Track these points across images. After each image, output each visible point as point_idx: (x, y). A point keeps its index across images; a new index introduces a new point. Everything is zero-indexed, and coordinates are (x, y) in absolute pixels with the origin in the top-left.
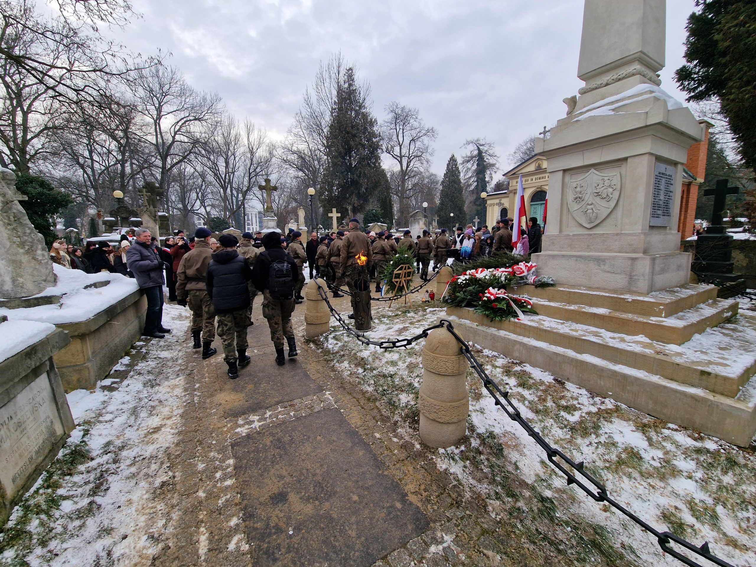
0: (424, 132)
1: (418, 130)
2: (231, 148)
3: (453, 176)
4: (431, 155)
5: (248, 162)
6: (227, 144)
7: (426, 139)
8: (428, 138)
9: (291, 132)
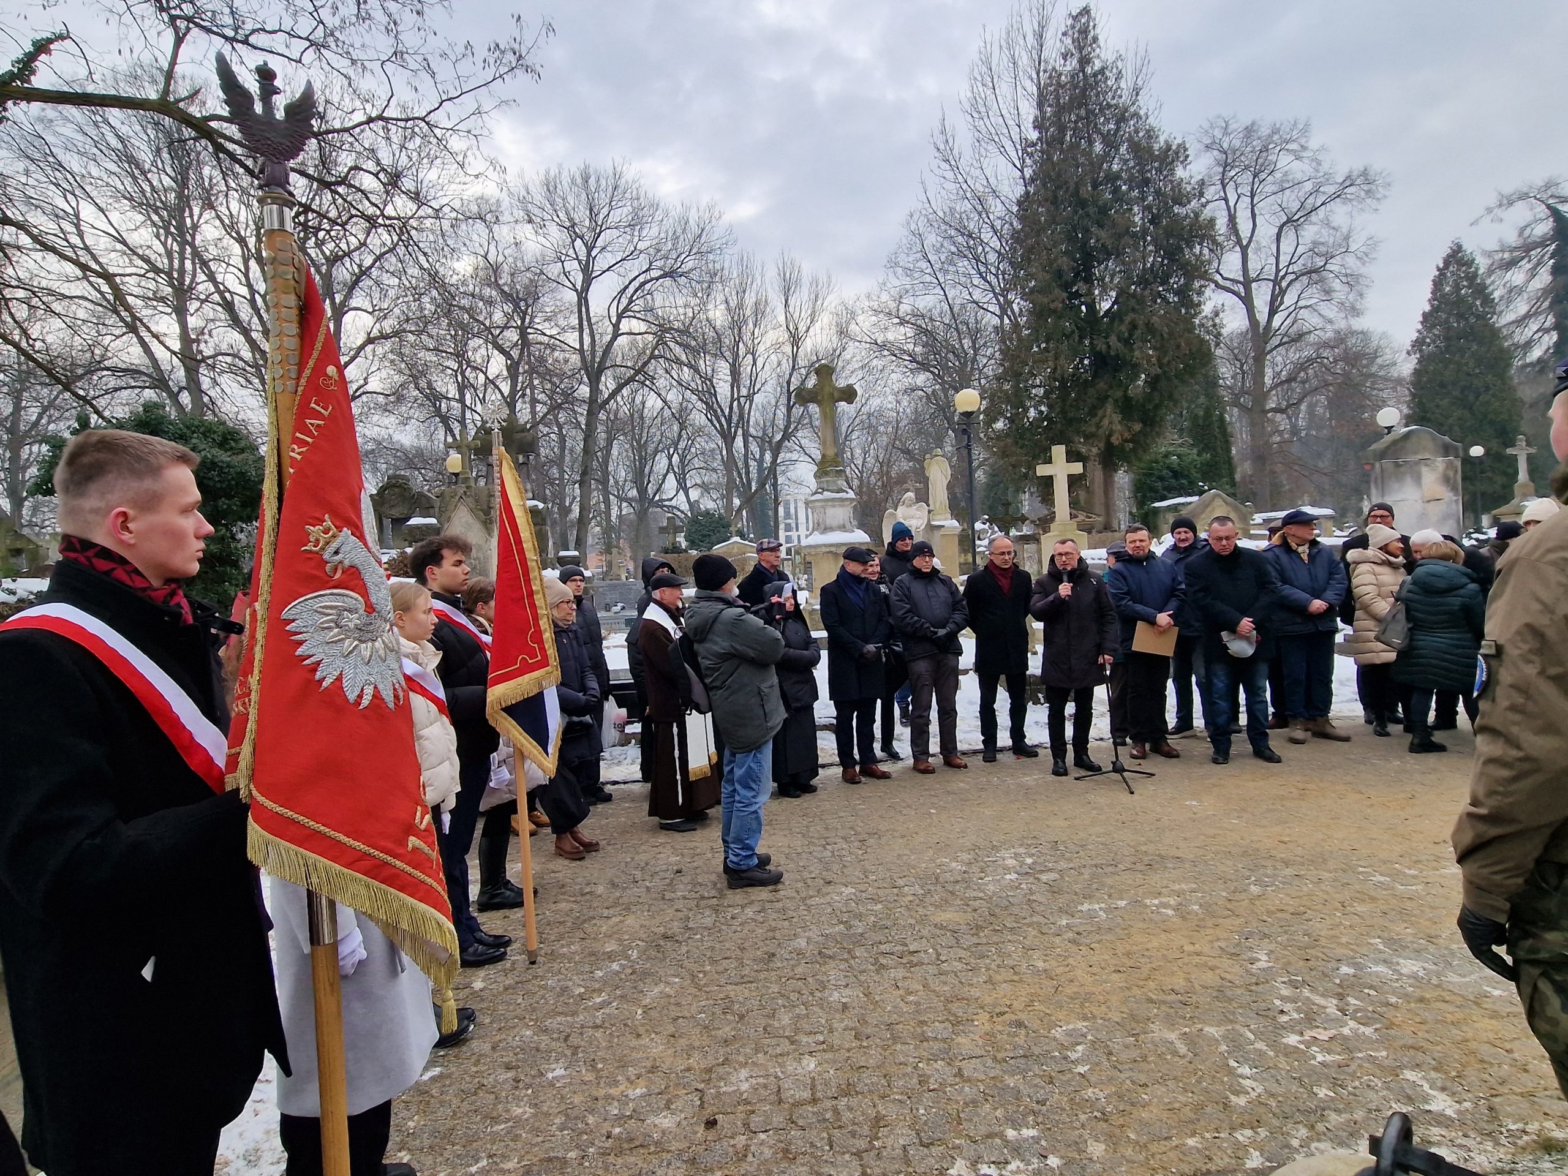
0: (1330, 189)
1: (1308, 186)
2: (747, 337)
3: (1461, 316)
4: (1364, 258)
5: (786, 367)
6: (737, 325)
7: (1339, 213)
8: (1348, 208)
9: (897, 264)
